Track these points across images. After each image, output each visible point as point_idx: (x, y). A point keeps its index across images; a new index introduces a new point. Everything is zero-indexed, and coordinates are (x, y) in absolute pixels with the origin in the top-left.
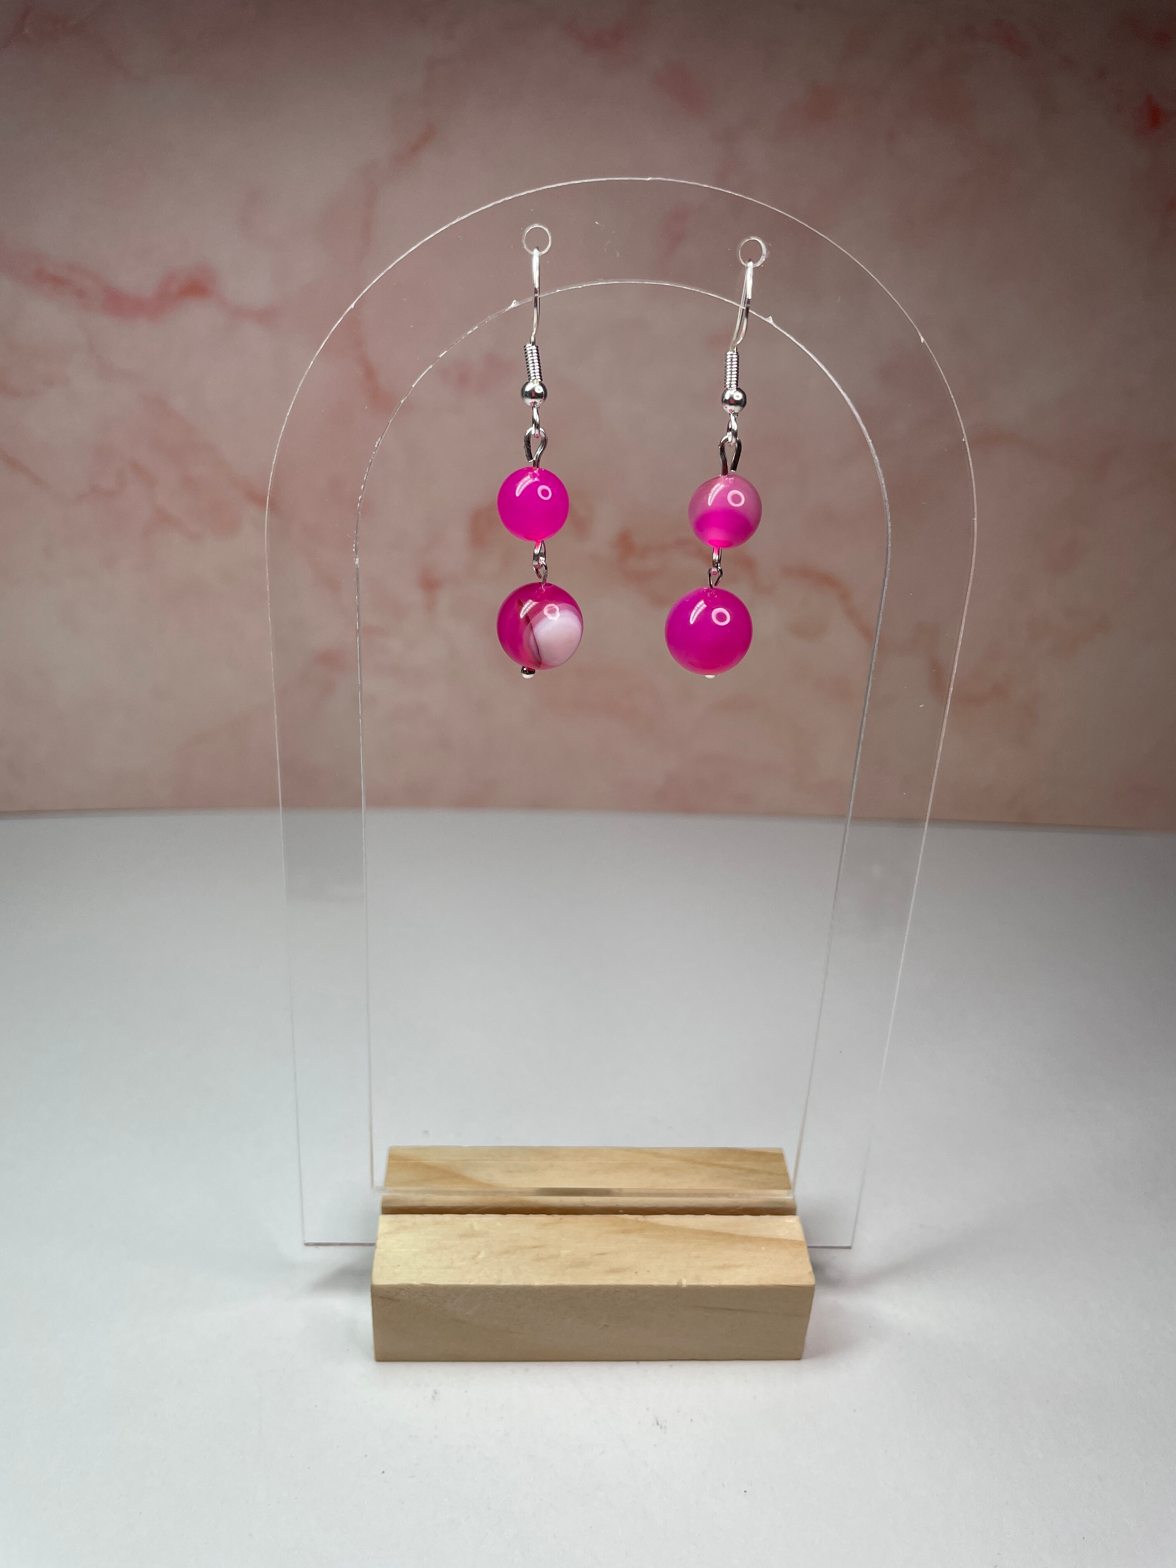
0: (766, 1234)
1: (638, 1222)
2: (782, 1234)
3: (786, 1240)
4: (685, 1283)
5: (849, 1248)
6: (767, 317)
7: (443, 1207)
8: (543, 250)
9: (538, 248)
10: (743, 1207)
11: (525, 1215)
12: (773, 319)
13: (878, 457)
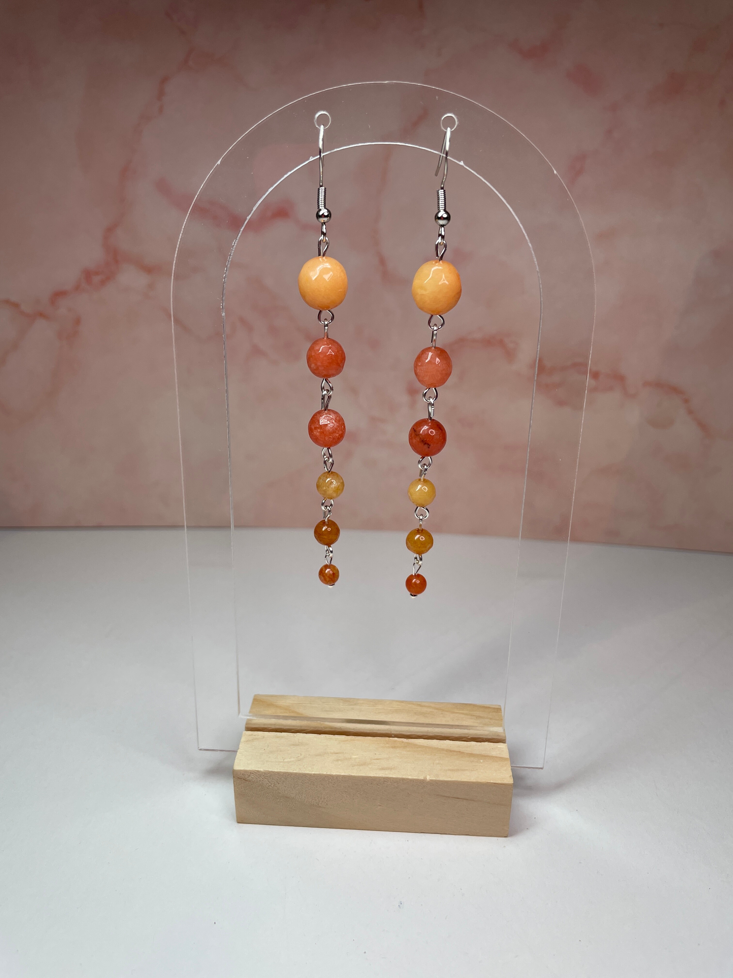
0: (483, 753)
1: (403, 742)
2: (494, 754)
3: (496, 757)
4: (428, 778)
5: (542, 768)
6: (460, 161)
7: (282, 728)
8: (326, 126)
9: (323, 125)
10: (471, 737)
11: (332, 735)
12: (464, 163)
13: (532, 244)
